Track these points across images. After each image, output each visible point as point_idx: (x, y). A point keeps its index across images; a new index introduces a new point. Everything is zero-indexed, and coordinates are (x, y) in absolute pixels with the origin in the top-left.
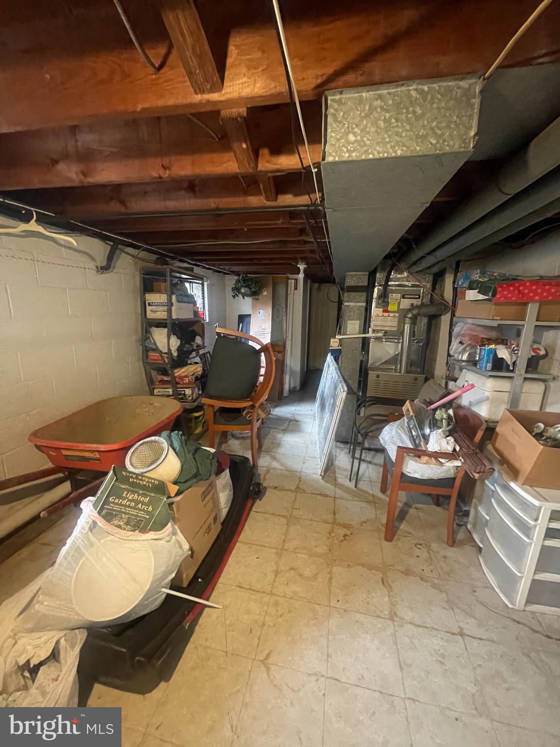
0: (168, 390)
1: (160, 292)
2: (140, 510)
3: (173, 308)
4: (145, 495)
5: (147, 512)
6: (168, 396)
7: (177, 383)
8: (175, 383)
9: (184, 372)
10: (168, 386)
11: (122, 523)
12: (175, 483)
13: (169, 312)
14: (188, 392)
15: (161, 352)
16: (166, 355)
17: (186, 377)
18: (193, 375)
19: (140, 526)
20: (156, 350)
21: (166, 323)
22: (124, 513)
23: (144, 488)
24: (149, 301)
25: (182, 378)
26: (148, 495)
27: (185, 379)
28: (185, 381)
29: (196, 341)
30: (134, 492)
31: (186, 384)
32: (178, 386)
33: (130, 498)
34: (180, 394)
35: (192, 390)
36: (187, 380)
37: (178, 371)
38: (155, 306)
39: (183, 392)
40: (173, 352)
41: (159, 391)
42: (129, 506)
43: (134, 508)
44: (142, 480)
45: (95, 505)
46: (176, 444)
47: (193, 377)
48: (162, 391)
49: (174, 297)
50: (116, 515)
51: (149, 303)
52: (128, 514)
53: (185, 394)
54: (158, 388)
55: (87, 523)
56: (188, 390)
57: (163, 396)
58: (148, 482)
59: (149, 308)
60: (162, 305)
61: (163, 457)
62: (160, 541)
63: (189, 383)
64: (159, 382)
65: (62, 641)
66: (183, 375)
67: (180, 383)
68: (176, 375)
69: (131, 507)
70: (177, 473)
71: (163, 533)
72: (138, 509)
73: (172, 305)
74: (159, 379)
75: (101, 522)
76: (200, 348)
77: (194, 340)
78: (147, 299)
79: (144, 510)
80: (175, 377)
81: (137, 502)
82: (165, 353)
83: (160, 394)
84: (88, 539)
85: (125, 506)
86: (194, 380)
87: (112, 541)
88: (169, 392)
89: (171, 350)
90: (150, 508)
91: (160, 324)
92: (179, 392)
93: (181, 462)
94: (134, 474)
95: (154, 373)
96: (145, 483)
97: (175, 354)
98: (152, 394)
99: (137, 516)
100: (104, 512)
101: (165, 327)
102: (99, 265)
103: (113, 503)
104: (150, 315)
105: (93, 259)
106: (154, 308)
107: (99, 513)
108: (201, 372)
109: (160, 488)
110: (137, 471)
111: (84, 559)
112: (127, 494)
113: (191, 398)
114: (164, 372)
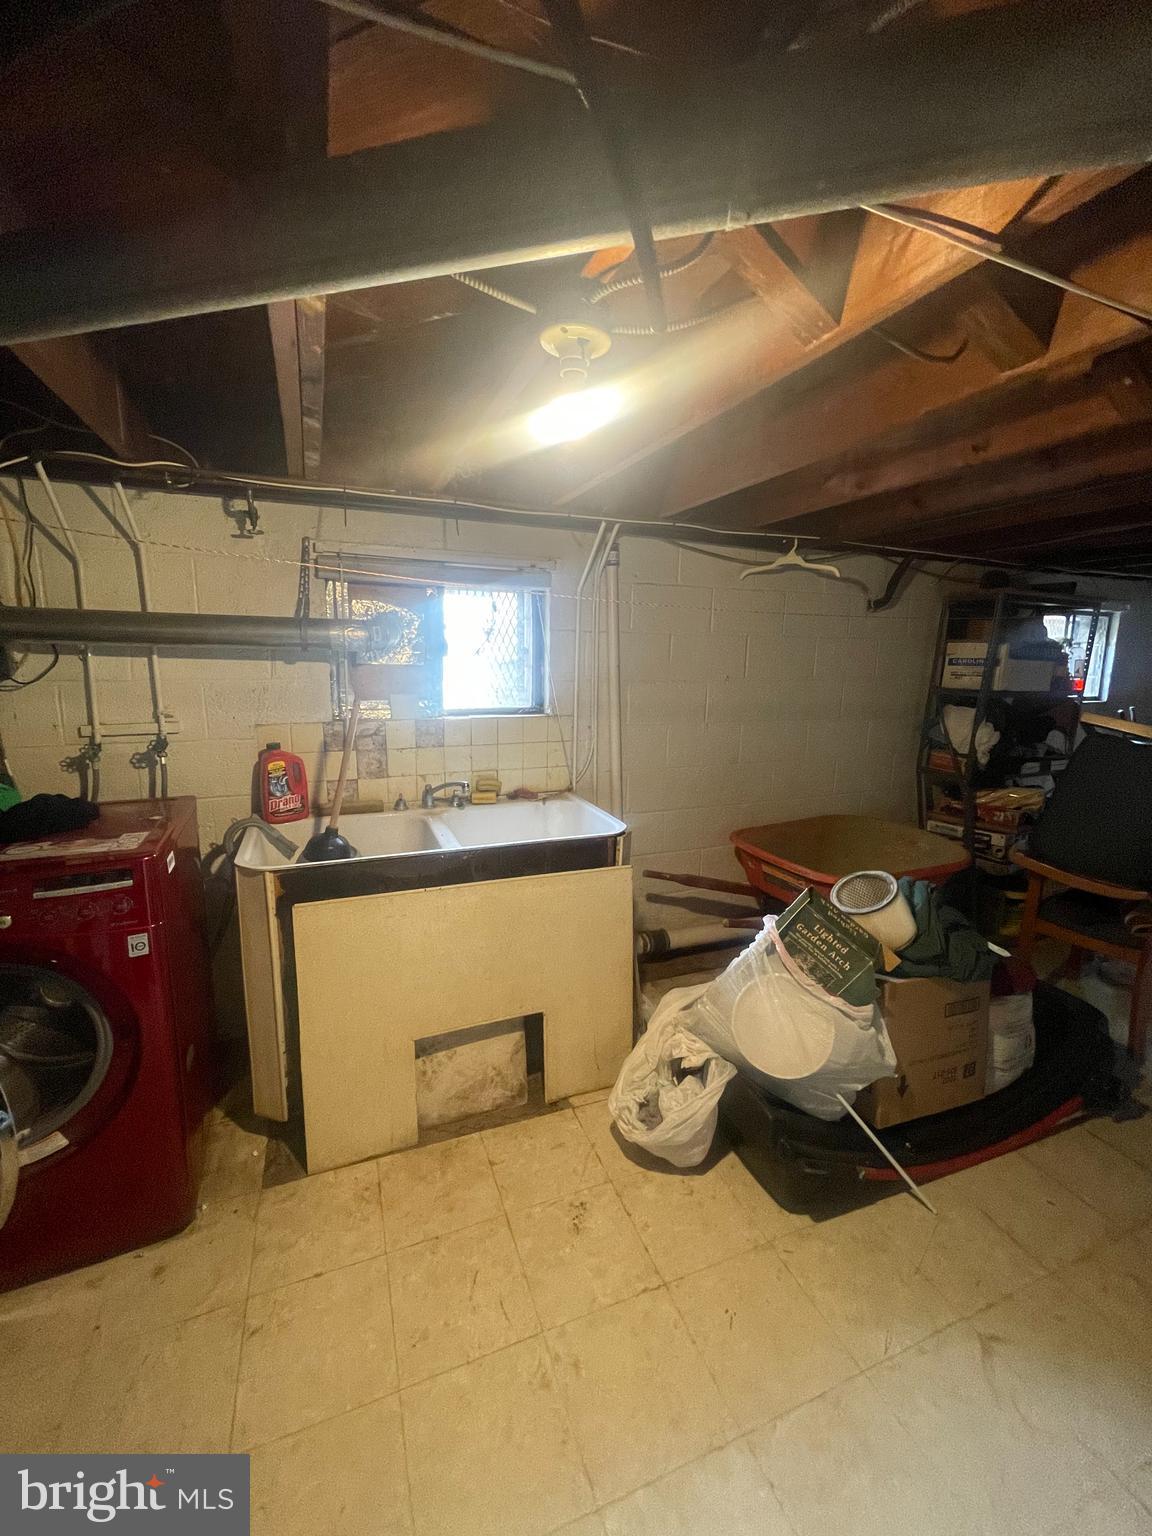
0: (955, 827)
1: (978, 638)
2: (833, 961)
3: (998, 671)
4: (845, 945)
5: (842, 970)
6: (954, 839)
7: (977, 819)
8: (973, 817)
9: (999, 798)
10: (956, 820)
11: (805, 967)
12: (899, 953)
13: (988, 677)
14: (998, 840)
15: (956, 753)
16: (965, 760)
17: (1000, 811)
18: (1018, 808)
19: (830, 984)
20: (947, 746)
21: (976, 699)
22: (811, 954)
23: (845, 931)
24: (951, 657)
25: (990, 810)
26: (849, 946)
27: (998, 813)
28: (995, 819)
29: (1047, 742)
30: (829, 931)
31: (999, 824)
32: (978, 825)
33: (823, 936)
34: (980, 841)
35: (1007, 840)
36: (1002, 818)
37: (985, 795)
38: (964, 664)
39: (986, 838)
40: (979, 755)
41: (937, 826)
42: (818, 948)
43: (825, 953)
44: (844, 921)
45: (778, 924)
46: (918, 899)
47: (1017, 814)
48: (943, 827)
49: (1004, 649)
50: (800, 951)
51: (951, 660)
52: (815, 957)
53: (989, 844)
54: (935, 820)
55: (766, 940)
56: (999, 836)
57: (943, 835)
58: (853, 928)
59: (948, 669)
60: (975, 663)
61: (885, 902)
62: (849, 1021)
63: (1005, 824)
64: (942, 809)
65: (713, 1063)
66: (997, 804)
67: (984, 820)
68: (978, 801)
69: (821, 951)
70: (905, 941)
71: (858, 1012)
72: (829, 958)
73: (996, 662)
74: (943, 805)
75: (780, 947)
76: (1055, 756)
77: (1043, 739)
78: (948, 652)
79: (837, 963)
80: (976, 807)
81: (831, 948)
82: (962, 756)
83: (939, 831)
84: (762, 960)
85: (814, 944)
86: (1017, 821)
87: (788, 981)
88: (956, 831)
89: (976, 751)
90: (847, 966)
91: (964, 699)
92: (976, 836)
93: (918, 929)
94: (838, 909)
95: (936, 791)
96: (848, 926)
97: (983, 760)
98: (922, 826)
99: (826, 966)
100: (787, 939)
101: (972, 705)
102: (873, 598)
103: (800, 932)
104: (949, 682)
105: (865, 589)
106: (959, 669)
107: (782, 936)
108: (1038, 807)
109: (871, 946)
110: (842, 908)
111: (753, 982)
112: (819, 929)
113: (1000, 855)
114: (953, 791)
